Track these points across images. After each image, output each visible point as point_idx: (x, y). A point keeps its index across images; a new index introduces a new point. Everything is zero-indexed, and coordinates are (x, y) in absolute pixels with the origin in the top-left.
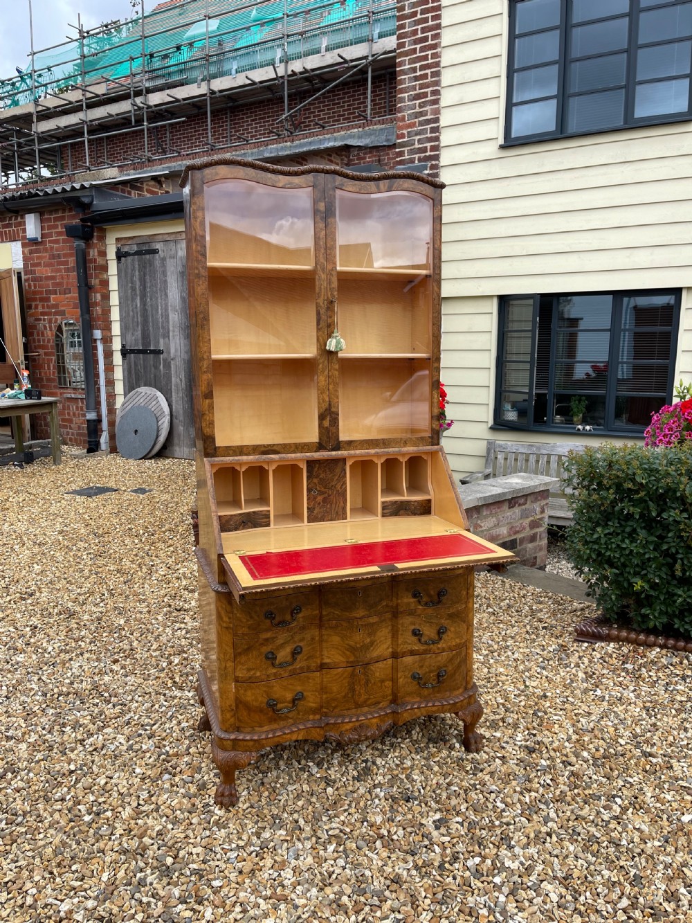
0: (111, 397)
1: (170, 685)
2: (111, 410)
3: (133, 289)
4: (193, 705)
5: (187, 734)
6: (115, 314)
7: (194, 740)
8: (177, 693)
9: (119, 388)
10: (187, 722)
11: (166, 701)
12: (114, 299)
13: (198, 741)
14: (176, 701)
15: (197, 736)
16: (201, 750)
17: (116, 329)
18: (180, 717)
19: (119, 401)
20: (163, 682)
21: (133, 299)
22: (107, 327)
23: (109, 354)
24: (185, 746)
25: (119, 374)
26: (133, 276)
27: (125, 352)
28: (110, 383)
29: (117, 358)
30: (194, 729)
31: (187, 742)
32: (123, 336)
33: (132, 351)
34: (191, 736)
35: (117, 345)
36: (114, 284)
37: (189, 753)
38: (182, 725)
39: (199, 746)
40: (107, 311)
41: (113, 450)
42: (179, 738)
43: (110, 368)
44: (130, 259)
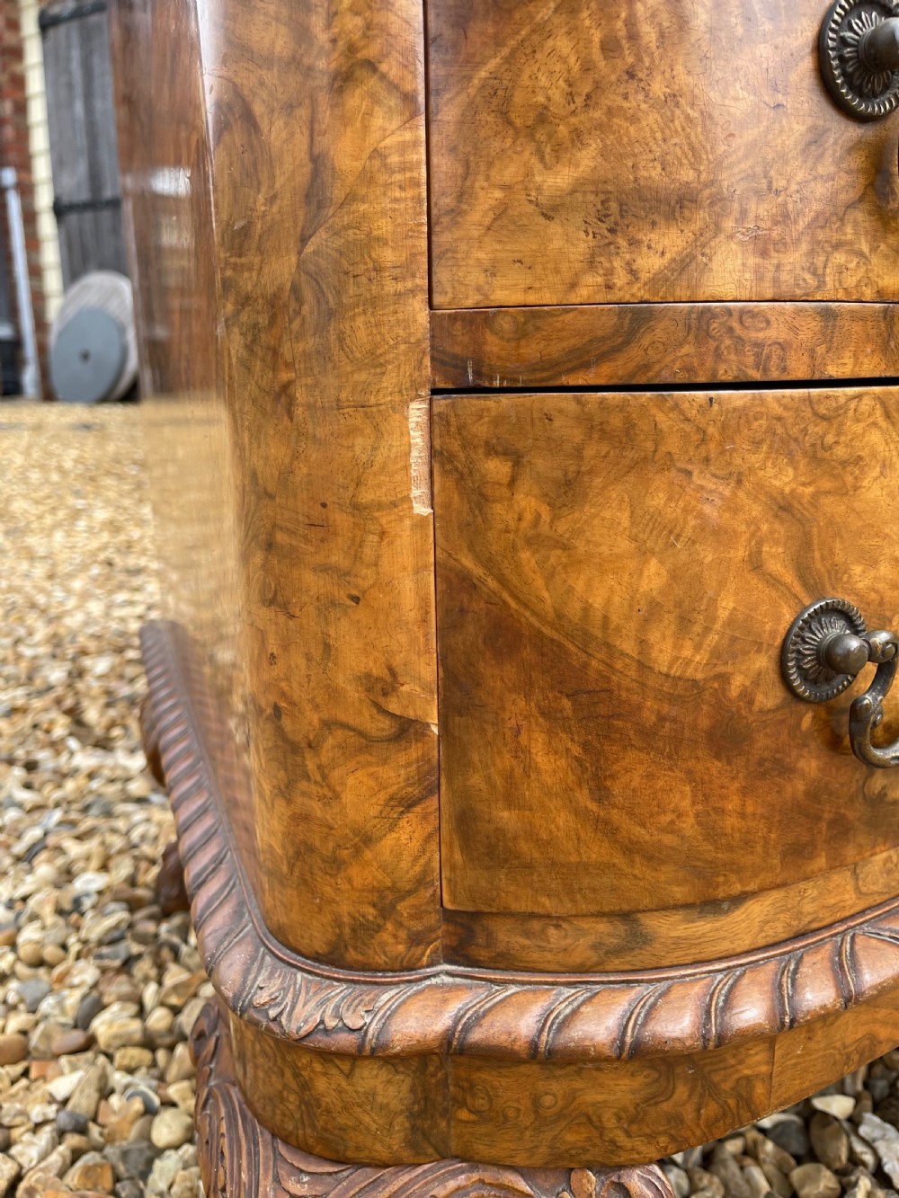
0: (39, 298)
1: (59, 732)
2: (41, 325)
3: (70, 86)
4: (141, 801)
5: (95, 927)
6: (39, 141)
7: (128, 963)
8: (85, 759)
9: (53, 280)
10: (104, 868)
11: (28, 786)
12: (37, 112)
13: (144, 967)
14: (70, 786)
15: (142, 939)
16: (159, 1019)
17: (42, 169)
18: (74, 849)
19: (54, 307)
20: (35, 726)
21: (70, 104)
22: (24, 165)
23: (30, 217)
24: (73, 999)
25: (51, 255)
26: (68, 60)
27: (60, 210)
28: (35, 272)
29: (47, 225)
30: (133, 905)
31: (86, 973)
32: (55, 179)
33: (73, 207)
34: (112, 940)
35: (44, 199)
36: (36, 83)
37: (90, 1044)
38: (79, 885)
39: (150, 993)
40: (23, 134)
41: (48, 395)
42: (50, 952)
43: (33, 243)
44: (62, 30)
